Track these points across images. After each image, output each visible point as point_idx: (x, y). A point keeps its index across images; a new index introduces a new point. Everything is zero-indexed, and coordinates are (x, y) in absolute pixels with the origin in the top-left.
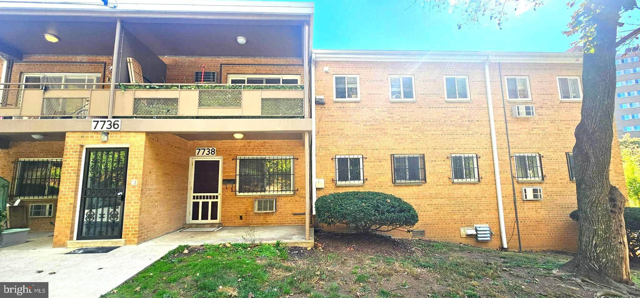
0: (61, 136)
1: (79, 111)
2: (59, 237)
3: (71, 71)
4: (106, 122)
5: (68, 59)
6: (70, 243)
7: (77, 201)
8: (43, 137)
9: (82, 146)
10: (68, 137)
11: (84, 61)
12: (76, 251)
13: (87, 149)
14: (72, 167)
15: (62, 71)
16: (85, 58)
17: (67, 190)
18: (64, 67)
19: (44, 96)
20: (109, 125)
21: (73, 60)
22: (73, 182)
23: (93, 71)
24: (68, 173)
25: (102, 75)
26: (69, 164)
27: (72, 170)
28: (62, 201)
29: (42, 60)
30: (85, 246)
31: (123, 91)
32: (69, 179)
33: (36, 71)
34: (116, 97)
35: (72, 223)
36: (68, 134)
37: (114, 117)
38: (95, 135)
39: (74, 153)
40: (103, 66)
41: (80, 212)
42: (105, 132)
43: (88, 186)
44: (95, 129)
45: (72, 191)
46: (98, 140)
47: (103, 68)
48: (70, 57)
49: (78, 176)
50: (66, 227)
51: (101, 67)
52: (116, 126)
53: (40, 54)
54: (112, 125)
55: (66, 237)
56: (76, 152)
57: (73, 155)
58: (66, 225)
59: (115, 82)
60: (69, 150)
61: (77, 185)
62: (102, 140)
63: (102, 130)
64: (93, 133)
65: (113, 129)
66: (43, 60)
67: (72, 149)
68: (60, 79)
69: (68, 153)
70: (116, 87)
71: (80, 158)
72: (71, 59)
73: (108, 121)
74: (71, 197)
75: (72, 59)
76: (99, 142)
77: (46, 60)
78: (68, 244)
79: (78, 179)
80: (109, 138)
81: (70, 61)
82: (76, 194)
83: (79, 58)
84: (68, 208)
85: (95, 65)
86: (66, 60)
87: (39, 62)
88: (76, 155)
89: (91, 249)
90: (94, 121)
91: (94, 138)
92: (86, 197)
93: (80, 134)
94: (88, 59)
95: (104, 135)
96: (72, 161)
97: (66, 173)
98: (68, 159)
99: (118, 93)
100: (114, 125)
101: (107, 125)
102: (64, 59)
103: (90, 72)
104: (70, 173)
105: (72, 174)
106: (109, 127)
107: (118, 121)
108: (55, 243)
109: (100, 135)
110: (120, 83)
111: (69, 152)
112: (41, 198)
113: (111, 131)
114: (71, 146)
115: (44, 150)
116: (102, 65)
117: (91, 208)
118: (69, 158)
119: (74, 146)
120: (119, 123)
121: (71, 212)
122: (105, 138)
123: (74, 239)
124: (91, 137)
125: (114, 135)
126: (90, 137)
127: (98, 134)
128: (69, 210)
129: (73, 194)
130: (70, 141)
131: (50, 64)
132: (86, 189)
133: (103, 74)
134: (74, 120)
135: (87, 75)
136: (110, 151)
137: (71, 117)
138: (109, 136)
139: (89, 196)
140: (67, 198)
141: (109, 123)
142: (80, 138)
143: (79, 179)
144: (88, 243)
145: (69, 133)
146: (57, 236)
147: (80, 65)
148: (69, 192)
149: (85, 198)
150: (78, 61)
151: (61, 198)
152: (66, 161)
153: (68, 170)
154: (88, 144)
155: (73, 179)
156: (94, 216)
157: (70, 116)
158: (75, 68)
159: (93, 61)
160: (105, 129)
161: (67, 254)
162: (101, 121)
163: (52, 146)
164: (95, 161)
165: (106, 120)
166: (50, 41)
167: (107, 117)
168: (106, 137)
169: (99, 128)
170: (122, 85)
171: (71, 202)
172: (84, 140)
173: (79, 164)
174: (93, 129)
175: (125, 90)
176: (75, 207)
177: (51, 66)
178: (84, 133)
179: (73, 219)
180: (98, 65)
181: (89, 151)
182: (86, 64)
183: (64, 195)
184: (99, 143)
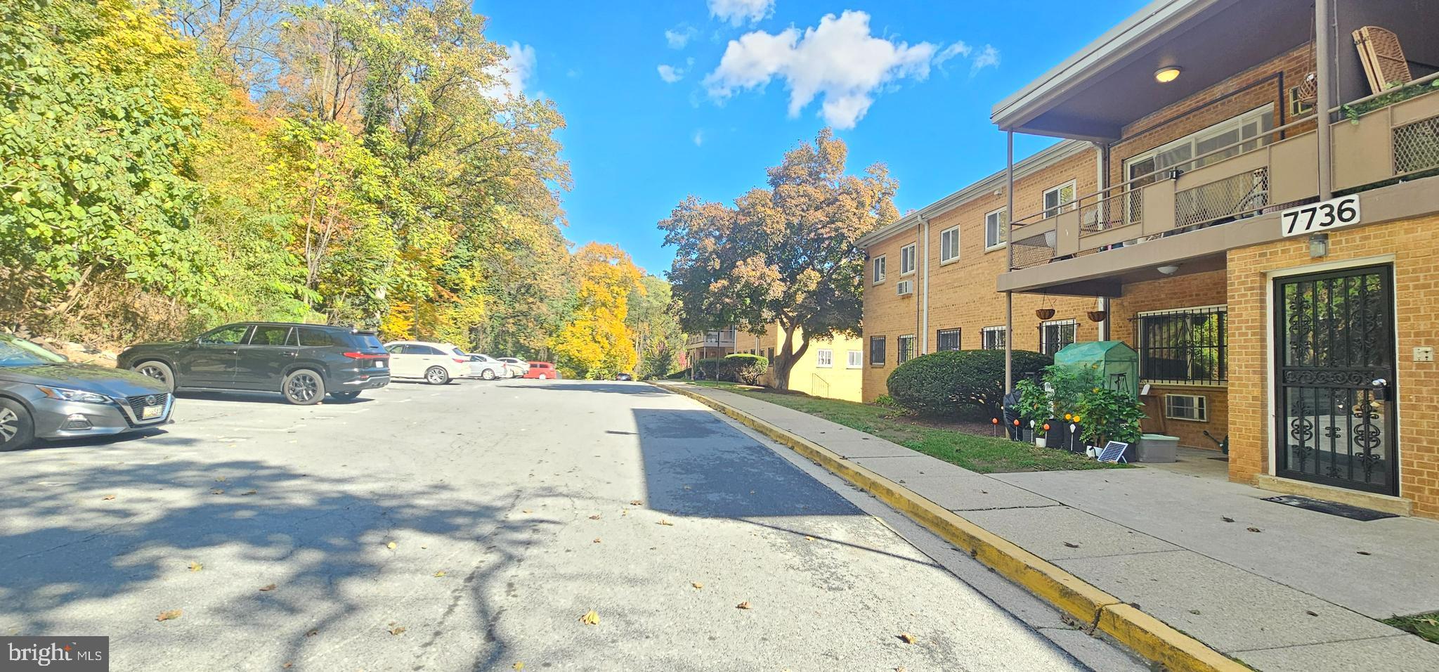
0: (1217, 261)
1: (1244, 201)
2: (1239, 463)
3: (1207, 123)
4: (1318, 210)
5: (1198, 102)
6: (1264, 479)
7: (1267, 392)
8: (1176, 268)
9: (1264, 275)
10: (1232, 260)
11: (1231, 91)
12: (1284, 499)
13: (1275, 280)
14: (1248, 323)
15: (1189, 131)
16: (1231, 85)
17: (1243, 369)
18: (1192, 122)
19: (1175, 190)
20: (1326, 215)
21: (1208, 100)
22: (1254, 354)
23: (1252, 106)
24: (1240, 335)
25: (1275, 106)
26: (1241, 315)
27: (1247, 328)
28: (1236, 392)
29: (1151, 125)
30: (1298, 492)
31: (1354, 122)
32: (1246, 347)
33: (1145, 149)
34: (1336, 143)
35: (1262, 438)
36: (1231, 255)
37: (1336, 195)
38: (1292, 247)
39: (1249, 293)
40: (1277, 84)
41: (1277, 416)
42: (1316, 235)
43: (1289, 362)
44: (1290, 231)
45: (1255, 372)
46: (1301, 256)
47: (1277, 89)
48: (1201, 96)
49: (1263, 340)
50: (1252, 445)
51: (1270, 87)
52: (1347, 215)
53: (1147, 114)
54: (1335, 213)
55: (1254, 465)
56: (1252, 289)
57: (1245, 295)
58: (1251, 440)
59: (1328, 106)
60: (1236, 286)
61: (1264, 360)
62: (1313, 255)
63: (1308, 231)
64: (1288, 243)
65: (1338, 223)
66: (1155, 124)
67: (1243, 283)
68: (1187, 148)
69: (1236, 294)
70: (1333, 119)
71: (1263, 301)
72: (1203, 100)
73: (1322, 208)
74: (1253, 385)
75: (1205, 98)
76: (1306, 260)
77: (1158, 122)
78: (1260, 480)
79: (1264, 347)
80: (1330, 246)
81: (1201, 104)
82: (1264, 380)
83: (1218, 91)
84: (1250, 405)
85: (1255, 90)
86: (1194, 106)
87: (1146, 131)
88: (1252, 297)
89: (1318, 504)
90: (1286, 215)
91: (1292, 253)
92: (1285, 385)
93: (1256, 251)
94: (1238, 84)
95: (1316, 243)
96: (1246, 309)
97: (1237, 335)
98: (1237, 306)
99: (1341, 130)
100: (1340, 212)
101: (1321, 216)
102: (1190, 105)
103: (1246, 109)
104: (1246, 334)
105: (1250, 336)
106: (1328, 219)
107: (1352, 201)
108: (1234, 474)
109: (1304, 245)
110: (1342, 103)
111: (1239, 290)
112: (1181, 383)
113: (1333, 230)
114: (1240, 277)
115: (1175, 294)
116: (1272, 83)
117: (1301, 412)
118: (1240, 303)
119: (1247, 276)
120: (1355, 206)
121: (1258, 415)
122: (1319, 249)
123: (1270, 473)
124: (1283, 251)
125: (1343, 239)
126: (1280, 252)
127: (1299, 242)
128: (1254, 412)
129: (1257, 378)
130: (1237, 267)
131: (1165, 126)
132: (1284, 368)
133: (1278, 103)
134: (1239, 222)
135: (1240, 120)
136: (1335, 279)
137: (1232, 219)
138: (1330, 241)
139: (1293, 385)
140: (1247, 386)
141: (1327, 210)
142: (1257, 258)
143: (1266, 346)
144: (1307, 488)
145: (1233, 251)
146: (1234, 461)
147: (1223, 104)
148: (1248, 373)
149: (1285, 388)
150: (1218, 96)
151: (1233, 385)
152: (1233, 309)
153: (1240, 328)
154: (1278, 268)
155: (1253, 347)
156: (1313, 430)
157: (1229, 216)
158: (1213, 116)
159: (1251, 81)
160: (1315, 227)
161: (1266, 500)
162: (1303, 212)
163: (1189, 284)
164: (1300, 305)
165: (1317, 205)
166: (1165, 81)
167: (1317, 199)
168: (1322, 246)
169: (1300, 229)
170: (1350, 106)
171: (1255, 394)
172: (1268, 260)
173: (1263, 315)
174: (1285, 234)
175: (1359, 118)
176: (1264, 406)
177: (1166, 128)
178: (1264, 247)
179: (1264, 430)
180: (1263, 87)
181: (1280, 284)
182: (1235, 96)
183: (1239, 379)
184: (1303, 264)
